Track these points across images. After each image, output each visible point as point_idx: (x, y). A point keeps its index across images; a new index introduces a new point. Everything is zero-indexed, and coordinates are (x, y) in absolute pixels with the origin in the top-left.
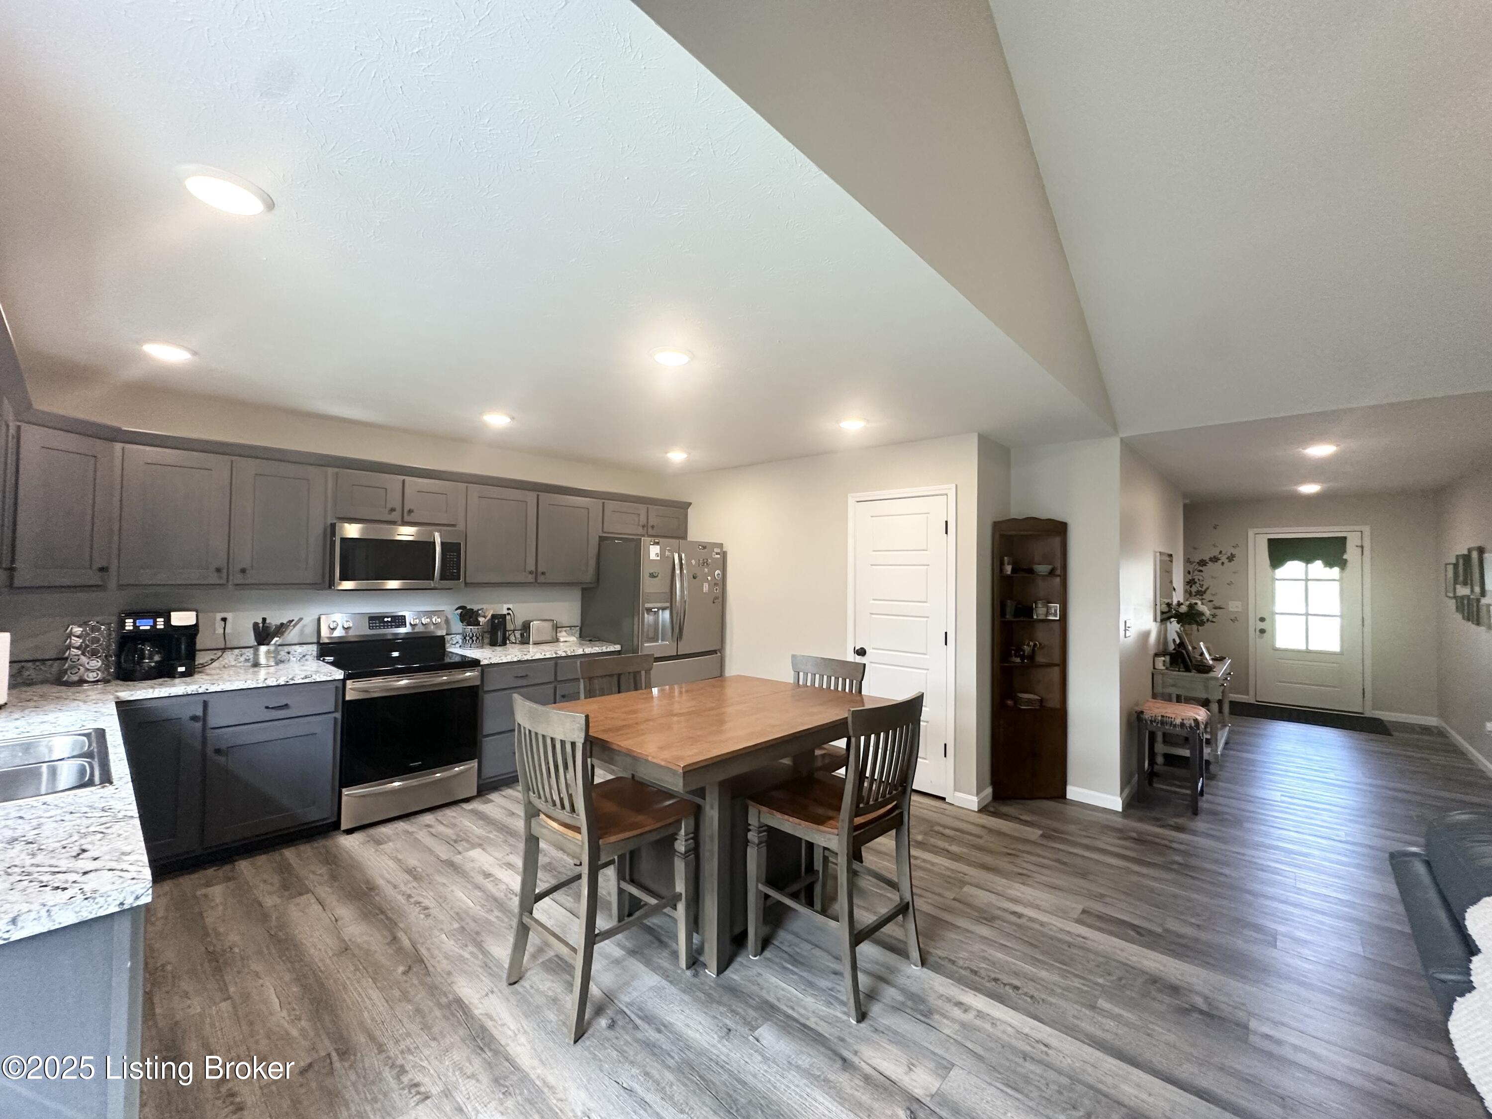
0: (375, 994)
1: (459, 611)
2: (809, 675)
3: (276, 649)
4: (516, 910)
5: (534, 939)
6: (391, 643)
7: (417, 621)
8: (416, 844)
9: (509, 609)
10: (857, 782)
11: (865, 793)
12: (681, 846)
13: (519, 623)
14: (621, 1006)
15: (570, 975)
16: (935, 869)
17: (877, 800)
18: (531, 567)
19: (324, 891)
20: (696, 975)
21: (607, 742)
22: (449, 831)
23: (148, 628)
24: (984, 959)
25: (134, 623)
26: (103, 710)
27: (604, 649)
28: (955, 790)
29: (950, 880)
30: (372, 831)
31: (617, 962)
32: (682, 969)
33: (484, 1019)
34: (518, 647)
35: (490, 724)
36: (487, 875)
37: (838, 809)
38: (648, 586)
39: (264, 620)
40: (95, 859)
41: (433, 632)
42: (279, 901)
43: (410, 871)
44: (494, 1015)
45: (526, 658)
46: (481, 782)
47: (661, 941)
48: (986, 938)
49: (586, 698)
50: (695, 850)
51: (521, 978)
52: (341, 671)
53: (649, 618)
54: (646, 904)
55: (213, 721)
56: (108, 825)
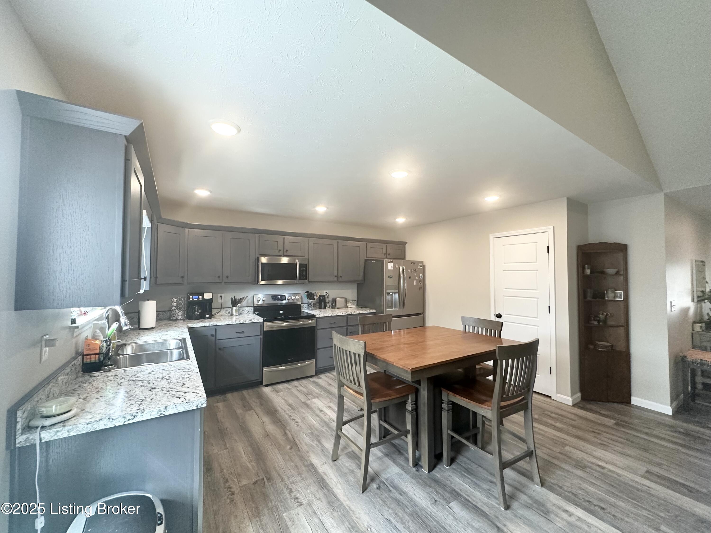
0: (279, 457)
1: (306, 294)
2: (471, 327)
3: (239, 308)
4: (335, 428)
5: (342, 442)
6: (280, 307)
7: (290, 298)
8: (292, 394)
9: (326, 293)
10: (502, 384)
11: (506, 390)
12: (409, 407)
13: (331, 299)
14: (383, 480)
15: (358, 460)
16: (547, 434)
17: (513, 394)
18: (336, 274)
19: (258, 410)
20: (418, 471)
21: (374, 355)
22: (304, 390)
23: (197, 299)
24: (581, 488)
25: (192, 297)
26: (184, 331)
27: (368, 312)
28: (557, 393)
29: (556, 442)
30: (276, 387)
31: (379, 458)
32: (411, 467)
33: (323, 474)
34: (330, 310)
35: (320, 344)
36: (321, 411)
37: (491, 397)
38: (388, 282)
39: (234, 296)
40: (188, 388)
41: (296, 302)
42: (242, 412)
43: (290, 405)
44: (327, 474)
45: (334, 315)
46: (317, 369)
47: (400, 452)
48: (581, 477)
49: (362, 334)
50: (416, 410)
51: (337, 459)
52: (262, 319)
53: (388, 297)
54: (392, 433)
55: (218, 338)
56: (190, 375)
